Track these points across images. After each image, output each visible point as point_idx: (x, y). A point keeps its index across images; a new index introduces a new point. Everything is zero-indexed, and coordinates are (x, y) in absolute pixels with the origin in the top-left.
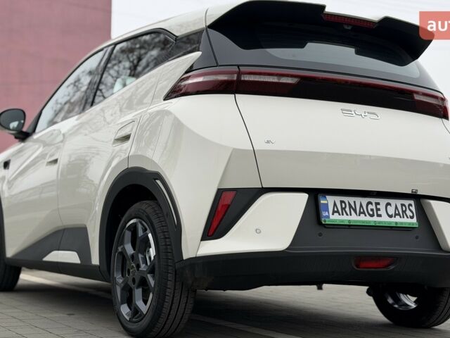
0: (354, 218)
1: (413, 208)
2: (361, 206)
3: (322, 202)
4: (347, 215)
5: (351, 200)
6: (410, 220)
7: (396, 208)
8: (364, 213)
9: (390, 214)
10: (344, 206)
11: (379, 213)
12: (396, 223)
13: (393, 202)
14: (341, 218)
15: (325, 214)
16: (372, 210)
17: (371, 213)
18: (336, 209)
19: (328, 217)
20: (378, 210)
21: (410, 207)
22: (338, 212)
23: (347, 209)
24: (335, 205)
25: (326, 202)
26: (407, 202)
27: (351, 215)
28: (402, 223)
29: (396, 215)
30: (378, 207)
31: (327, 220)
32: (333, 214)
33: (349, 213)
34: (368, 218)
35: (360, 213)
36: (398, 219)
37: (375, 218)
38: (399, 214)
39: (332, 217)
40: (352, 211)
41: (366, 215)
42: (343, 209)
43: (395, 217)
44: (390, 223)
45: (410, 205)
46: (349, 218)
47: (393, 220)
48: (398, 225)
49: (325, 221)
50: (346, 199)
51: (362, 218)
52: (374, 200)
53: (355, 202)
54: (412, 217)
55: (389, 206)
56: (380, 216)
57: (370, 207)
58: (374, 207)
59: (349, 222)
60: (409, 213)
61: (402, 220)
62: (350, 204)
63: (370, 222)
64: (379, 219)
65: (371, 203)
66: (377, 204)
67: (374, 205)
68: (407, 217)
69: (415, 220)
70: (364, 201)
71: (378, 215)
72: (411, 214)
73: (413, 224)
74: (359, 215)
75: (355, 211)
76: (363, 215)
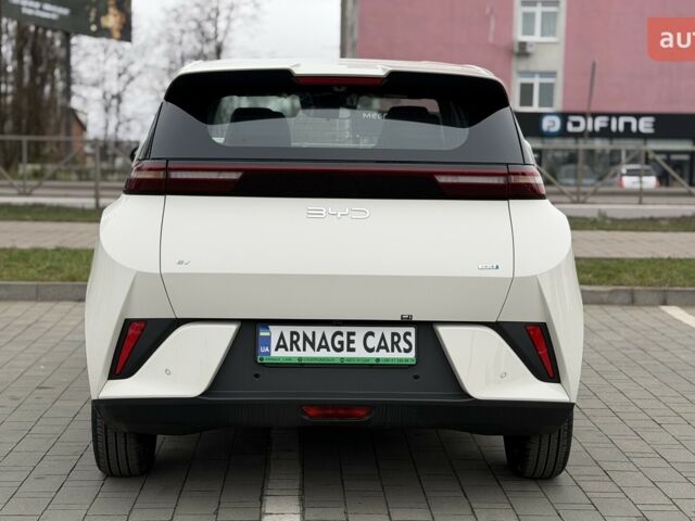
0: (309, 354)
1: (412, 339)
2: (324, 337)
3: (262, 334)
4: (298, 349)
5: (309, 330)
6: (403, 355)
7: (383, 338)
8: (327, 347)
9: (370, 346)
10: (295, 337)
11: (352, 346)
12: (378, 360)
13: (378, 331)
14: (289, 354)
15: (264, 350)
16: (341, 343)
17: (338, 346)
18: (282, 343)
19: (269, 354)
20: (350, 342)
21: (408, 337)
22: (285, 347)
23: (300, 343)
24: (282, 337)
25: (267, 334)
26: (401, 331)
27: (304, 350)
28: (387, 360)
29: (380, 347)
30: (352, 338)
31: (265, 357)
32: (276, 350)
33: (301, 347)
34: (333, 354)
35: (320, 347)
36: (382, 354)
37: (345, 354)
38: (386, 347)
39: (274, 354)
40: (311, 338)
41: (328, 350)
42: (292, 342)
43: (378, 351)
44: (368, 359)
45: (409, 334)
46: (302, 354)
47: (374, 355)
48: (381, 363)
49: (262, 359)
50: (300, 329)
51: (323, 353)
52: (345, 330)
53: (314, 333)
54: (407, 351)
55: (370, 338)
56: (353, 350)
57: (338, 338)
58: (344, 339)
59: (300, 359)
60: (403, 345)
61: (390, 355)
62: (305, 335)
63: (333, 359)
64: (351, 355)
65: (341, 333)
66: (350, 334)
67: (345, 335)
68: (399, 350)
69: (412, 355)
70: (329, 331)
71: (350, 350)
72: (407, 347)
73: (407, 360)
74: (318, 350)
75: (312, 345)
76: (325, 350)
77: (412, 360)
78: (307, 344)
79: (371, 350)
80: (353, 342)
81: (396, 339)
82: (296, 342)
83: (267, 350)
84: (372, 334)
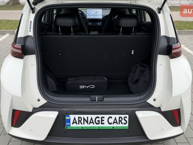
0: (86, 125)
1: (127, 119)
2: (92, 119)
3: (67, 118)
4: (82, 124)
5: (86, 116)
6: (123, 125)
7: (115, 119)
9: (110, 122)
10: (80, 119)
11: (103, 122)
12: (113, 127)
13: (113, 116)
14: (78, 125)
15: (67, 124)
16: (99, 121)
17: (98, 122)
18: (75, 121)
19: (70, 125)
21: (125, 119)
22: (76, 123)
23: (82, 121)
24: (75, 119)
25: (69, 118)
26: (123, 116)
27: (84, 124)
28: (117, 127)
30: (103, 119)
31: (68, 127)
32: (73, 124)
33: (83, 123)
34: (95, 125)
35: (90, 123)
36: (115, 125)
37: (100, 125)
38: (117, 122)
39: (72, 125)
40: (86, 120)
41: (94, 124)
42: (79, 121)
43: (113, 124)
44: (109, 127)
45: (126, 117)
46: (83, 125)
47: (112, 125)
48: (114, 128)
49: (67, 128)
50: (82, 116)
51: (91, 125)
52: (100, 116)
53: (88, 117)
54: (125, 124)
55: (110, 119)
56: (104, 124)
57: (97, 119)
58: (100, 119)
59: (82, 127)
60: (123, 121)
61: (118, 125)
62: (84, 119)
63: (95, 127)
64: (103, 125)
65: (98, 117)
66: (102, 118)
67: (100, 118)
68: (122, 124)
69: (127, 125)
70: (94, 117)
71: (102, 123)
72: (125, 122)
73: (125, 127)
74: (89, 124)
75: (87, 122)
76: (92, 124)
77: (127, 127)
78: (85, 122)
79: (111, 124)
80: (103, 120)
81: (121, 119)
82: (80, 121)
83: (69, 124)
84: (111, 117)
